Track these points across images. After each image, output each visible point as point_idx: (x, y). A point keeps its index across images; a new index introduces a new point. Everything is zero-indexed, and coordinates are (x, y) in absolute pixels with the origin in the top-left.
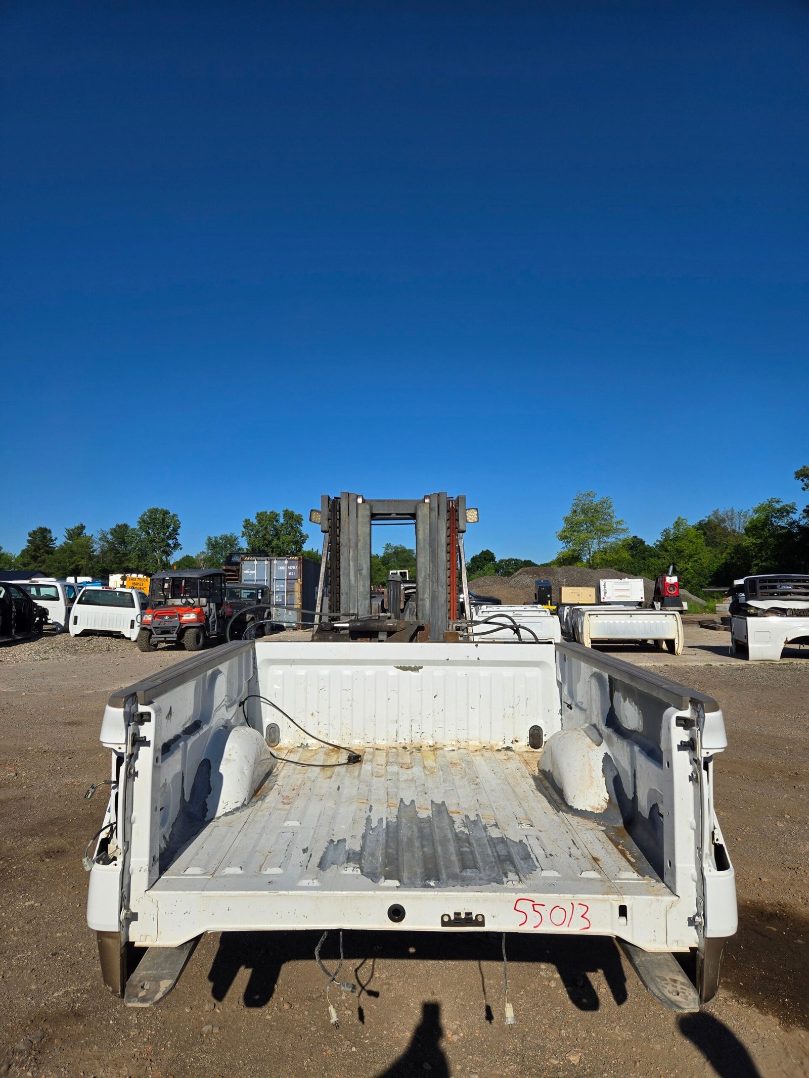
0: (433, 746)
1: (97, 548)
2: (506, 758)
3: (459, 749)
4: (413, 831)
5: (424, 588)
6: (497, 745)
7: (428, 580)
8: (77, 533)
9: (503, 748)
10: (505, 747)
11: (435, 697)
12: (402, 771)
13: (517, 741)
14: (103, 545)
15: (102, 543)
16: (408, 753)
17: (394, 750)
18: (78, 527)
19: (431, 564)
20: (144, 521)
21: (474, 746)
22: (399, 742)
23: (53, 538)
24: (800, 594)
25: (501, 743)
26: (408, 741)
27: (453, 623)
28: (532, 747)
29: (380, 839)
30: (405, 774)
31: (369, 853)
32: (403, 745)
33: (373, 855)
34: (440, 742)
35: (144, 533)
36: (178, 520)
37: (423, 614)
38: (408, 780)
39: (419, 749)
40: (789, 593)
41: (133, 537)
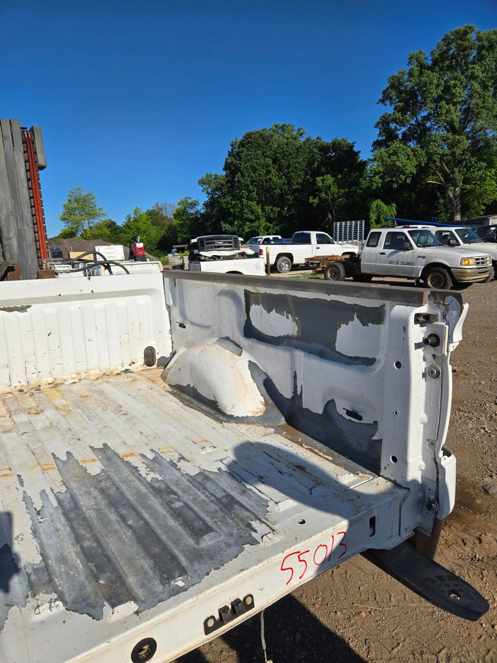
0: (52, 383)
2: (130, 380)
3: (80, 380)
4: (95, 498)
5: (8, 226)
6: (116, 370)
7: (11, 218)
9: (122, 371)
10: (124, 370)
11: (49, 335)
12: (33, 418)
13: (133, 363)
16: (28, 395)
17: (9, 396)
19: (12, 199)
21: (94, 375)
22: (13, 385)
24: (226, 247)
25: (120, 367)
26: (24, 383)
27: (47, 261)
28: (148, 365)
29: (59, 526)
30: (40, 421)
31: (55, 559)
32: (20, 388)
33: (63, 560)
34: (59, 377)
37: (11, 255)
38: (46, 428)
39: (38, 389)
40: (221, 246)
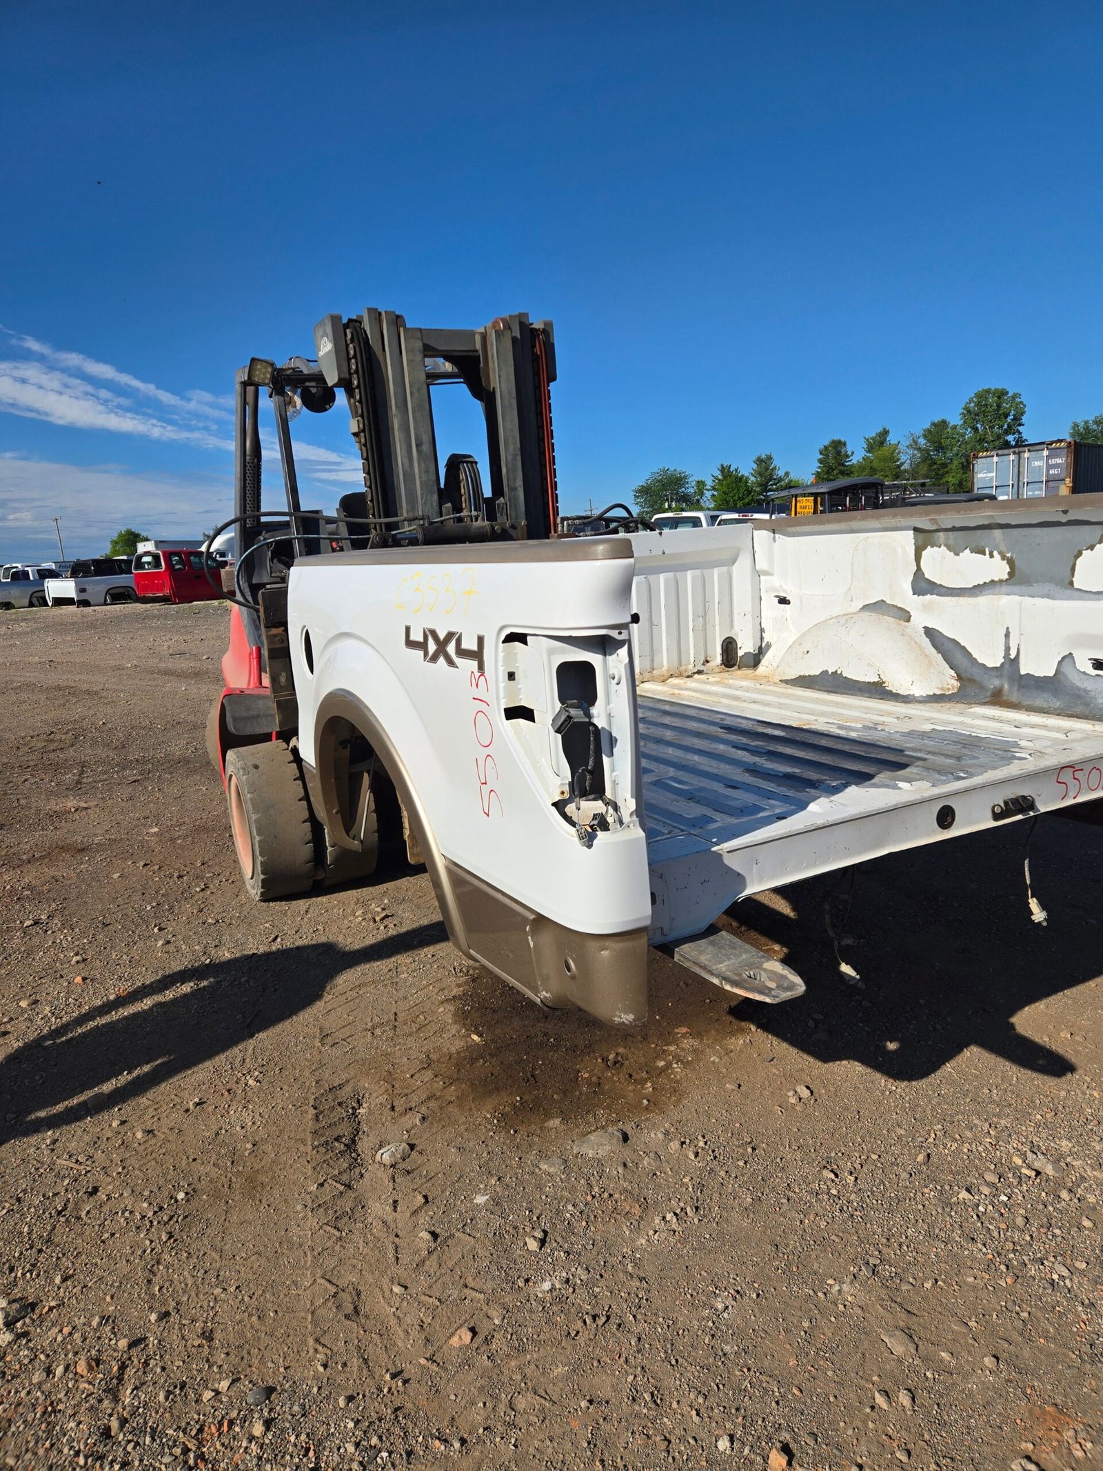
1: (906, 459)
8: (879, 442)
14: (914, 455)
15: (911, 452)
18: (880, 433)
20: (969, 411)
23: (849, 453)
35: (969, 430)
36: (1021, 402)
41: (953, 438)
